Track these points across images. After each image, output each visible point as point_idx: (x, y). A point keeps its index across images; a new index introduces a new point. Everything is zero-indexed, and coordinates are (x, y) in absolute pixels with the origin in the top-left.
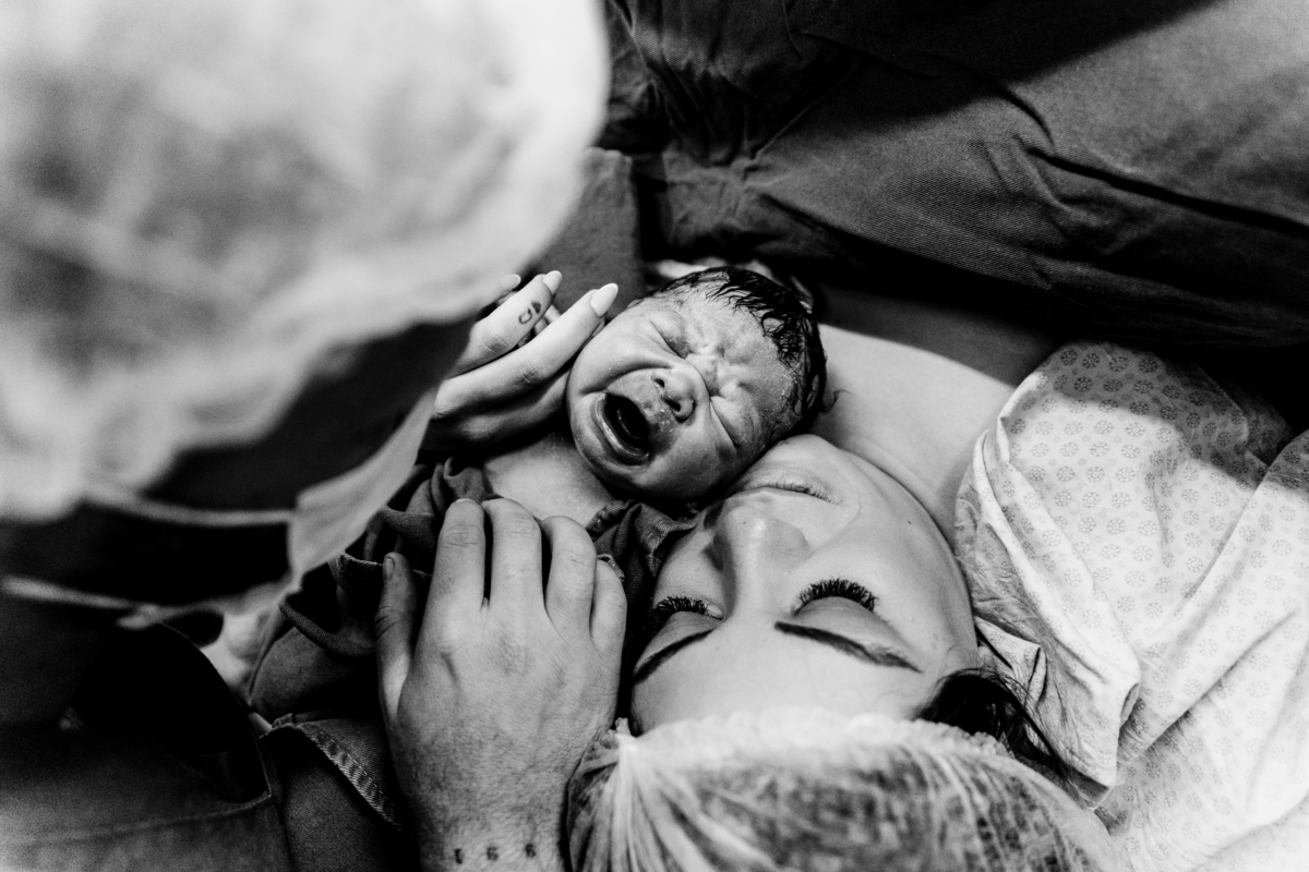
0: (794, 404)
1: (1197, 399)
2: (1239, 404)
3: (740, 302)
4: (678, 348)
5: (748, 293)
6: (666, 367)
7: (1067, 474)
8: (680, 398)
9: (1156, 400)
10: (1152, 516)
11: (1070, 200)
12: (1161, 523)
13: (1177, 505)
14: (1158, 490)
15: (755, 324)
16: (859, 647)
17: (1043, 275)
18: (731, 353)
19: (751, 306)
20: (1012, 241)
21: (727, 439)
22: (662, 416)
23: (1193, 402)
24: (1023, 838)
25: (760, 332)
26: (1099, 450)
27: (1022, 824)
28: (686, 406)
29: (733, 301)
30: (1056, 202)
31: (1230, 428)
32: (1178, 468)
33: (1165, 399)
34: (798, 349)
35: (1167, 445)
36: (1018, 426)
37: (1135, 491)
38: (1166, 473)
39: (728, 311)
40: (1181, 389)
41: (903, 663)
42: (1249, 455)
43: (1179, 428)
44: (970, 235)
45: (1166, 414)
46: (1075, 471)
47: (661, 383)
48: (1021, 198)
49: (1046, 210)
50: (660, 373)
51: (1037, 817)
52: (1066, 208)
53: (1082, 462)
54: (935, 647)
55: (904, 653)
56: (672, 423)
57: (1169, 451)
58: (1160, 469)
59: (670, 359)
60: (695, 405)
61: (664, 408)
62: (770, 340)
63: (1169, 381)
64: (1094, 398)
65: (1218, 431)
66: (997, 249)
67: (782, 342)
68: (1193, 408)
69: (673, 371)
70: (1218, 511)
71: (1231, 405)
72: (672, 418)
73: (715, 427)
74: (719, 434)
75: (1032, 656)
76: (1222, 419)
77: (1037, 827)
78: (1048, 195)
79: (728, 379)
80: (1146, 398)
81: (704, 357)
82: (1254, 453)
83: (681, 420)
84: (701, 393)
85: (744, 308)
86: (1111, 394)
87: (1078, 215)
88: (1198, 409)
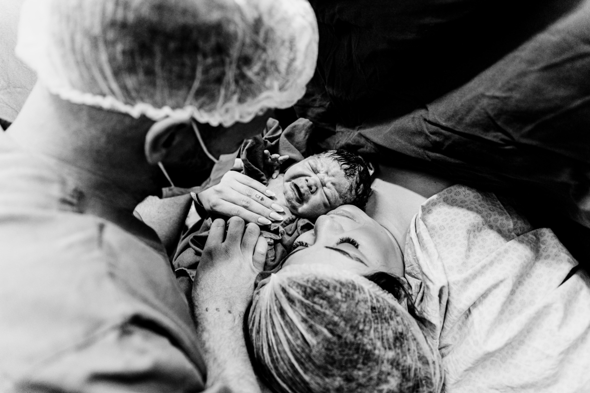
0: (351, 192)
1: (492, 209)
2: (510, 215)
3: (336, 159)
4: (315, 171)
5: (339, 156)
6: (310, 176)
7: (442, 228)
8: (312, 186)
9: (476, 207)
10: (466, 242)
11: (432, 133)
12: (469, 245)
13: (478, 242)
14: (471, 236)
15: (338, 165)
16: (347, 254)
17: (428, 156)
18: (329, 173)
19: (339, 160)
20: (419, 146)
21: (327, 201)
22: (306, 191)
23: (490, 210)
24: (392, 322)
25: (340, 168)
26: (453, 221)
27: (392, 318)
28: (314, 188)
29: (333, 159)
30: (429, 134)
31: (505, 221)
32: (482, 231)
33: (479, 207)
34: (354, 175)
35: (477, 222)
36: (430, 212)
37: (462, 234)
38: (476, 231)
39: (331, 161)
40: (486, 206)
41: (362, 262)
42: (513, 234)
43: (483, 217)
44: (409, 145)
45: (478, 212)
46: (445, 227)
47: (307, 180)
48: (421, 133)
49: (427, 137)
50: (307, 178)
51: (399, 319)
52: (431, 136)
53: (448, 224)
54: (377, 263)
55: (362, 259)
56: (309, 194)
57: (478, 224)
58: (474, 230)
59: (312, 174)
60: (317, 189)
61: (307, 188)
62: (343, 171)
63: (482, 202)
64: (456, 205)
65: (500, 222)
66: (415, 148)
67: (347, 172)
68: (490, 212)
69: (311, 178)
70: (493, 247)
71: (506, 214)
72: (309, 192)
73: (323, 197)
74: (324, 199)
75: (419, 284)
76: (500, 218)
77: (397, 322)
78: (427, 132)
79: (329, 181)
80: (473, 206)
81: (321, 175)
82: (515, 234)
83: (312, 193)
84: (319, 184)
85: (336, 161)
86: (462, 204)
87: (434, 137)
88: (491, 212)
